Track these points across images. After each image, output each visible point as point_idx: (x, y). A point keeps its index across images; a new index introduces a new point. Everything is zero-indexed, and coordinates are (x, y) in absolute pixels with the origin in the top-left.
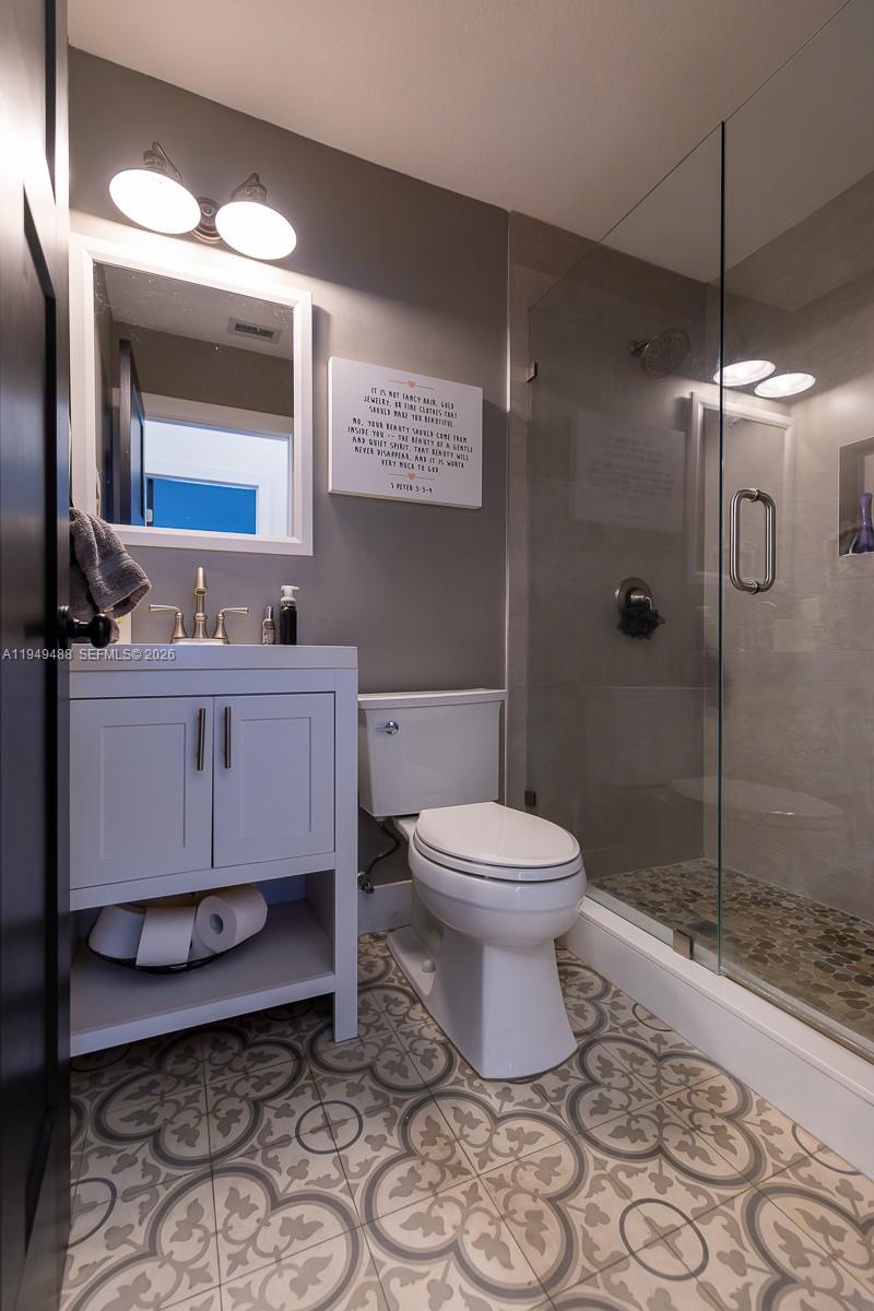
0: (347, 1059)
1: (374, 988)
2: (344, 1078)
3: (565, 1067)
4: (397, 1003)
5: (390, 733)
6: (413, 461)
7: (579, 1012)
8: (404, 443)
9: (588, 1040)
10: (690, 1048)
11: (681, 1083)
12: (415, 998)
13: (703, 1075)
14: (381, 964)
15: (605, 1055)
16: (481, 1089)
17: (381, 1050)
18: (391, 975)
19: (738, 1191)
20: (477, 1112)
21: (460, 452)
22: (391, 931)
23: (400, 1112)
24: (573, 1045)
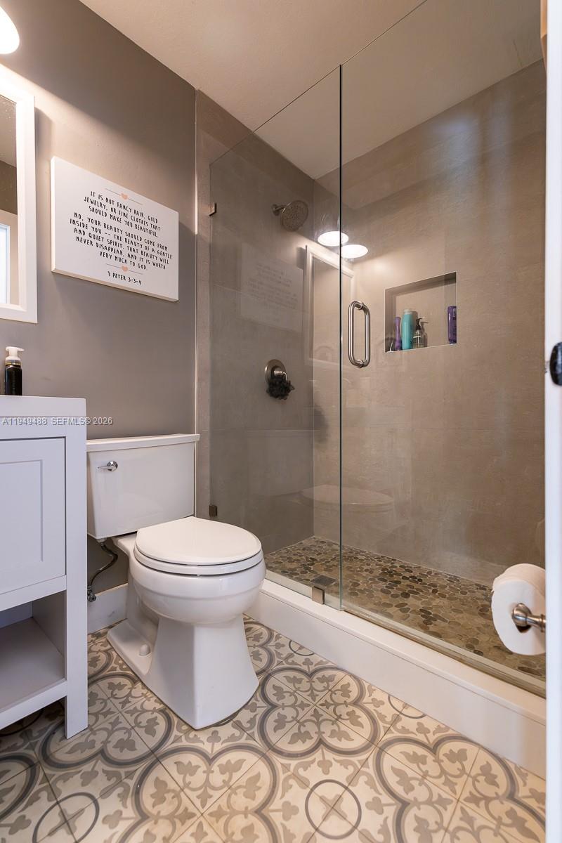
0: (79, 751)
1: (98, 680)
2: (78, 770)
3: (253, 701)
4: (120, 687)
5: (110, 470)
6: (126, 257)
7: (256, 656)
8: (118, 241)
9: (265, 675)
10: (327, 663)
11: (326, 688)
12: (135, 679)
13: (336, 679)
14: (103, 657)
15: (278, 684)
16: (196, 739)
17: (110, 733)
18: (113, 664)
19: (369, 754)
20: (194, 759)
21: (162, 257)
22: (111, 627)
23: (132, 783)
24: (256, 682)
